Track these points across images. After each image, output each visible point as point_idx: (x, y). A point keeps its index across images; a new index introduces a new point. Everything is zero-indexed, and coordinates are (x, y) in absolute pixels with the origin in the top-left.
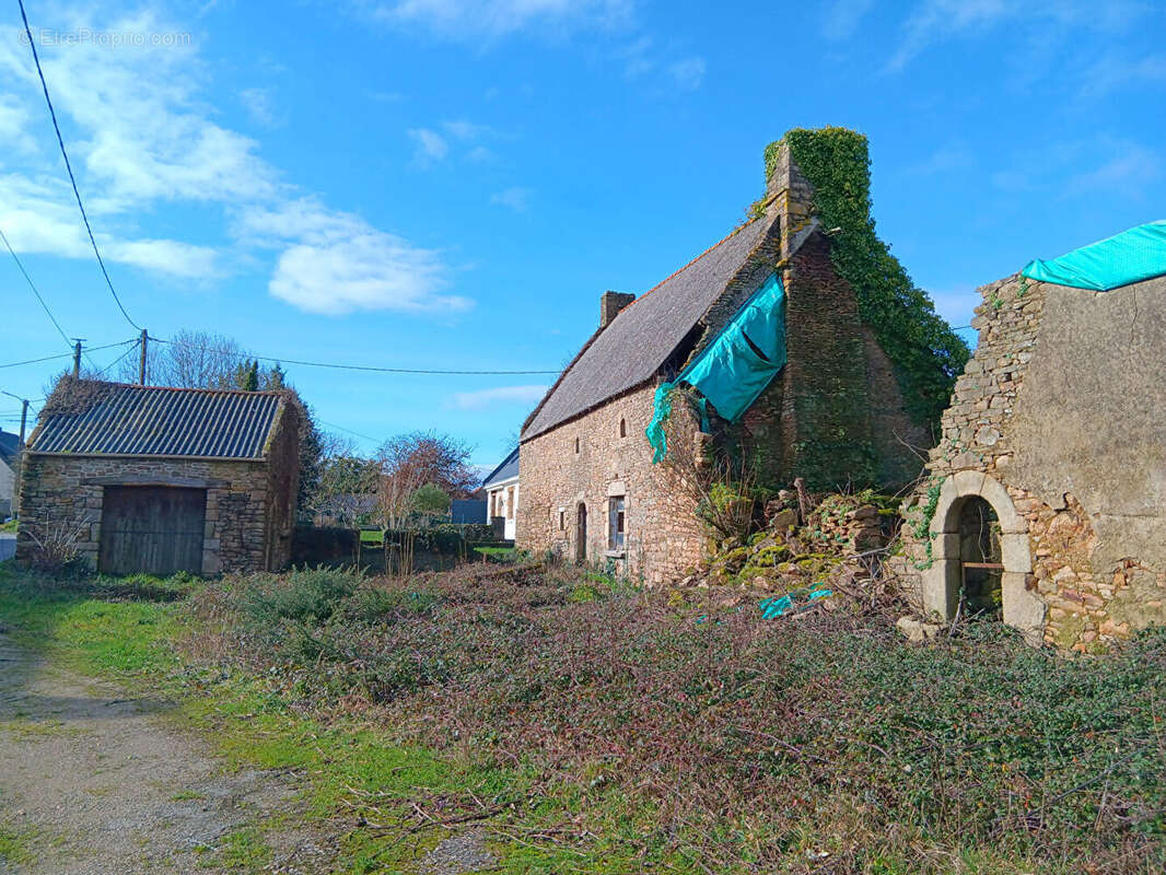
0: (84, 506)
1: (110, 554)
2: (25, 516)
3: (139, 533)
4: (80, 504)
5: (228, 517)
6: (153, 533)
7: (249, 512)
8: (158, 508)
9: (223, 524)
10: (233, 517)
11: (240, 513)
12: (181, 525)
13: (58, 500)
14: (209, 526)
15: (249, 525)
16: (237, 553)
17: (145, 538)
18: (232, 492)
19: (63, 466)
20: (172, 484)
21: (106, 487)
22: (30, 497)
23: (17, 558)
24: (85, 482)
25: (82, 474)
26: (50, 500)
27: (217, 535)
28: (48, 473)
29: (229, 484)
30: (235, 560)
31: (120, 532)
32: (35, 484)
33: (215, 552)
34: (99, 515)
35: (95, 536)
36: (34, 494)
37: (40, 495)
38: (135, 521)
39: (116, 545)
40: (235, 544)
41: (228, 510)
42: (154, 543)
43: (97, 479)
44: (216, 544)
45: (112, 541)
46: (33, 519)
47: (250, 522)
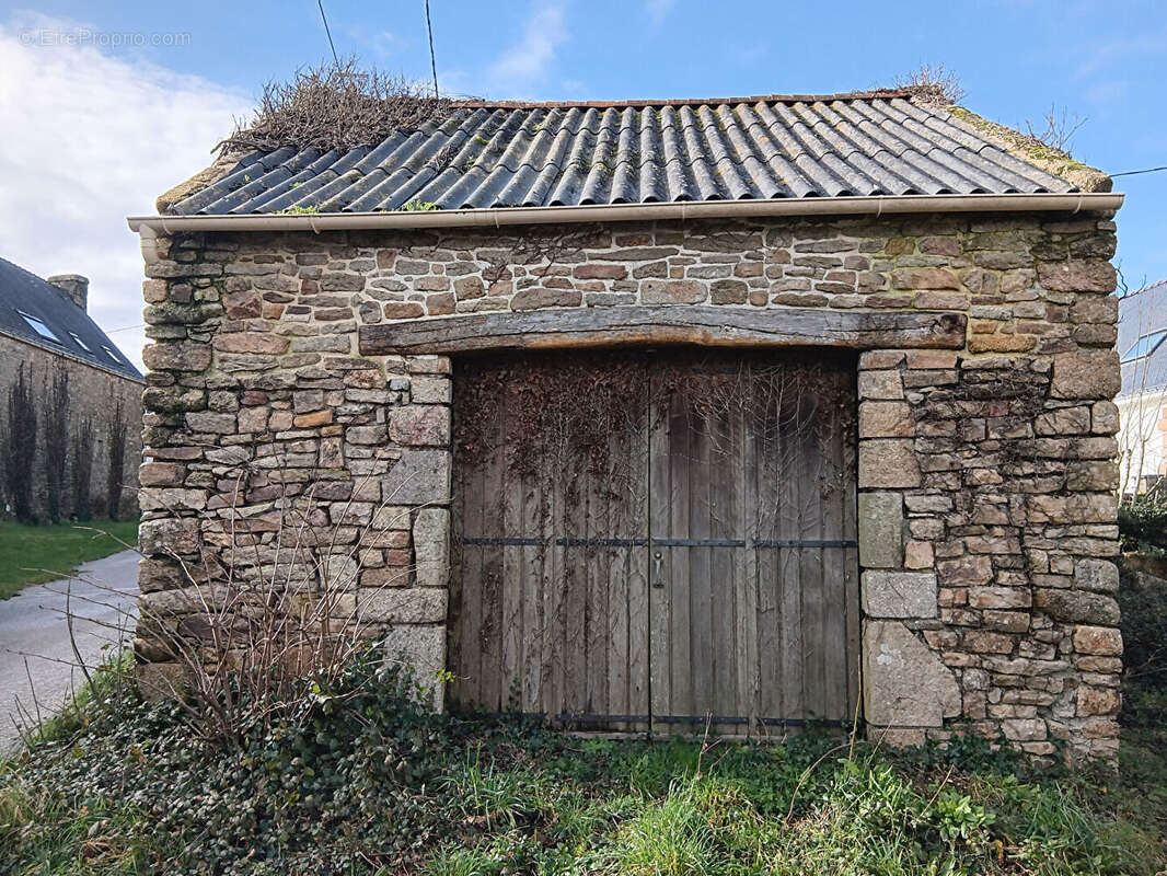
0: (385, 442)
1: (490, 632)
2: (165, 485)
3: (591, 547)
4: (367, 433)
5: (961, 474)
6: (646, 543)
7: (1055, 446)
8: (657, 443)
9: (939, 503)
10: (984, 472)
11: (1013, 453)
12: (750, 507)
13: (282, 419)
14: (878, 515)
15: (1056, 507)
16: (1020, 635)
17: (618, 566)
18: (971, 361)
19: (297, 281)
20: (717, 337)
21: (457, 358)
22: (181, 409)
23: (142, 656)
24: (380, 342)
25: (368, 308)
26: (252, 419)
27: (921, 555)
28: (241, 312)
29: (954, 322)
30: (1010, 667)
31: (521, 543)
32: (193, 356)
33: (919, 633)
34: (436, 475)
35: (432, 563)
36: (195, 396)
37: (214, 398)
38: (572, 498)
39: (511, 592)
40: (1003, 597)
41: (959, 443)
42: (652, 585)
43: (426, 328)
44: (918, 595)
45: (493, 579)
46: (196, 499)
47: (1062, 492)
